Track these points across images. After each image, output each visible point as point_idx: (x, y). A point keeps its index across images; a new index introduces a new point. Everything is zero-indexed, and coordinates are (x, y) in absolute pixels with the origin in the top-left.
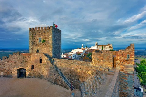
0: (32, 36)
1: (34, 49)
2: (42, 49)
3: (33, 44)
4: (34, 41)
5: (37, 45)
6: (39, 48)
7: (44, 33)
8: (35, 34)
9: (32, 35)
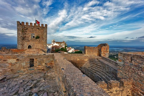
0: (23, 31)
1: (25, 44)
2: (36, 45)
3: (24, 39)
4: (26, 37)
5: (29, 41)
6: (31, 43)
7: (38, 30)
8: (27, 29)
9: (23, 29)
